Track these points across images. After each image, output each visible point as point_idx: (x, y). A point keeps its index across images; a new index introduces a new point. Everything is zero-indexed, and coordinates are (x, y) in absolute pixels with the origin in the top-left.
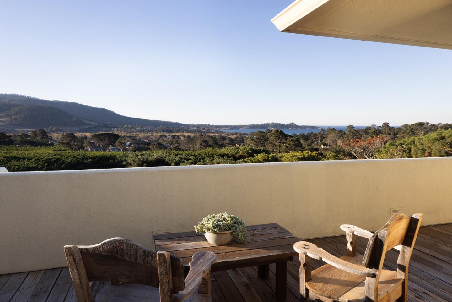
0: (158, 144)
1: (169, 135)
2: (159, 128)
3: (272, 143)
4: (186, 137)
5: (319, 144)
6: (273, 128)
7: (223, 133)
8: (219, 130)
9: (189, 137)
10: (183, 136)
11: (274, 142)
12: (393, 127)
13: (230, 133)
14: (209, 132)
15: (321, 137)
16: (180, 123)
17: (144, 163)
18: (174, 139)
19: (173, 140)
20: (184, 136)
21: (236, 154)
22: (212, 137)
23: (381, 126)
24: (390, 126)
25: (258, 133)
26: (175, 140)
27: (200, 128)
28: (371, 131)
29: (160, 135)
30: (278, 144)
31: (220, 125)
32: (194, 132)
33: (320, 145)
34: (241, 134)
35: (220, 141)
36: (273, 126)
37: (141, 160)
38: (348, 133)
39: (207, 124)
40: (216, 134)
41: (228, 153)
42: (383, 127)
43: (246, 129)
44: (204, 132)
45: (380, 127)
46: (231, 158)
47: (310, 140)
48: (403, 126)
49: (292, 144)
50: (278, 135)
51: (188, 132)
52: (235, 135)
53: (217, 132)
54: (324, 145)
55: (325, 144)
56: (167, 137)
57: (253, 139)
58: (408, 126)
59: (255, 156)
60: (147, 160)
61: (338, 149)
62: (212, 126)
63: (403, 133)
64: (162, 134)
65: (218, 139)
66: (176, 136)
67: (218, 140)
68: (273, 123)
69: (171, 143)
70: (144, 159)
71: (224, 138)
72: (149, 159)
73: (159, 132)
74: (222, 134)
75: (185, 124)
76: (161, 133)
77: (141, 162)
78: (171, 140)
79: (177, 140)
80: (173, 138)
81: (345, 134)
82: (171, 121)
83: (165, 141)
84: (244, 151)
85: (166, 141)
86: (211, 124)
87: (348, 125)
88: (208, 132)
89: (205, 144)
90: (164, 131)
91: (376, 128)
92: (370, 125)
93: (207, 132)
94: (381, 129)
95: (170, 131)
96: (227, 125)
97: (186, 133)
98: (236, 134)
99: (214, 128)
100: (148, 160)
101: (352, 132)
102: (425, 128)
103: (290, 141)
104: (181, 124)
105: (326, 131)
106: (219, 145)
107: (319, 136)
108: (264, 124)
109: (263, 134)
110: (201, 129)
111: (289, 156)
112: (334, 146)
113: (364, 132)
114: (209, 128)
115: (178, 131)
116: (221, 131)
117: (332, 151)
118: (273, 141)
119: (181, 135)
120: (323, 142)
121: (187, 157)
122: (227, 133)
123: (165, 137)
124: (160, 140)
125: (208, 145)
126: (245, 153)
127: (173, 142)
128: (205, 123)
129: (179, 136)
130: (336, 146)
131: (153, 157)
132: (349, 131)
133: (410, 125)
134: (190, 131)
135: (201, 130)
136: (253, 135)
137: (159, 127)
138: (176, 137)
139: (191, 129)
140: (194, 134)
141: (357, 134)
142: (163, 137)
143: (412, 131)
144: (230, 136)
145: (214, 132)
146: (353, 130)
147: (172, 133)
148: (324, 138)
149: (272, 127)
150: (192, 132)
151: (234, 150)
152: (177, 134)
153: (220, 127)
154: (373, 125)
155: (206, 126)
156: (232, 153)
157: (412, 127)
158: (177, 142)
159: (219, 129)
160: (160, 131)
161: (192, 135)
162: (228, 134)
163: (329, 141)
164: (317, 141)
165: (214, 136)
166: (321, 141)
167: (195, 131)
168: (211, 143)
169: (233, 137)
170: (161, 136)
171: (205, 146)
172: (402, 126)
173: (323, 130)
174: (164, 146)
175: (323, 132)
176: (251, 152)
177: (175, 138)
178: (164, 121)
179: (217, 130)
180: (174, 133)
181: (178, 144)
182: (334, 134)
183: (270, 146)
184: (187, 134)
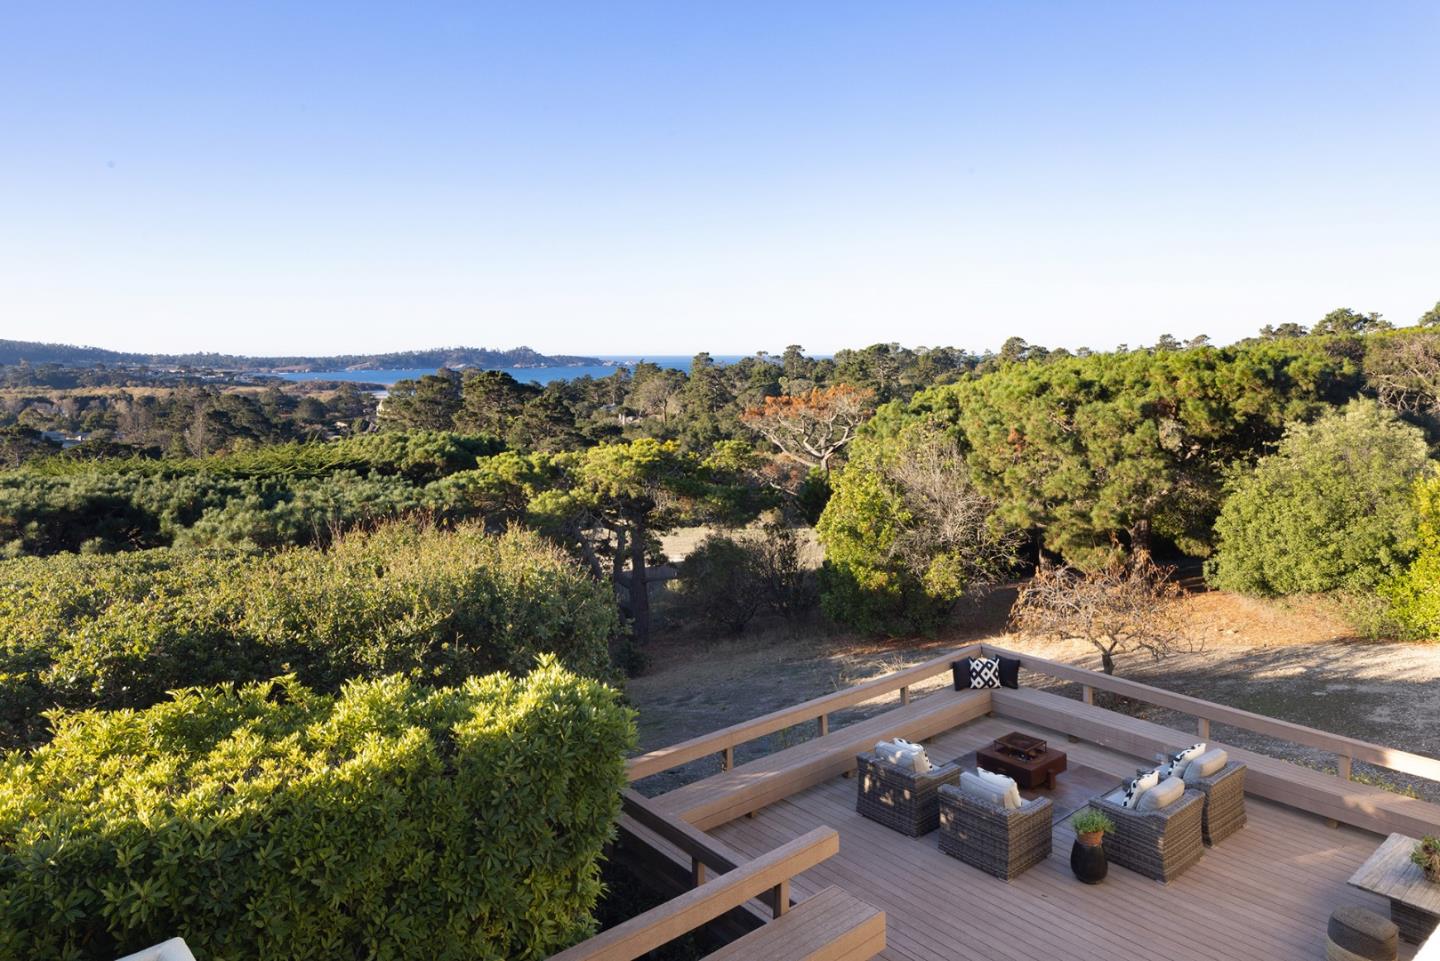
0: (19, 432)
1: (62, 398)
2: (15, 371)
3: (475, 414)
4: (137, 403)
5: (613, 412)
6: (461, 366)
7: (284, 383)
8: (268, 375)
9: (149, 401)
10: (125, 399)
11: (484, 409)
12: (811, 359)
13: (312, 382)
14: (231, 380)
15: (619, 389)
16: (106, 352)
17: (30, 521)
18: (83, 413)
19: (79, 415)
20: (130, 399)
21: (399, 458)
22: (245, 399)
23: (781, 355)
24: (803, 354)
25: (426, 381)
26: (88, 415)
27: (192, 367)
28: (755, 369)
29: (20, 396)
30: (497, 416)
31: (270, 356)
32: (168, 384)
33: (617, 416)
34: (353, 386)
35: (275, 413)
36: (462, 357)
37: (13, 506)
38: (697, 376)
39: (222, 354)
40: (259, 389)
41: (367, 456)
42: (785, 358)
43: (367, 369)
44: (212, 383)
45: (778, 357)
46: (394, 477)
47: (583, 400)
48: (839, 355)
49: (541, 414)
50: (496, 388)
51: (144, 385)
52: (332, 392)
53: (262, 381)
54: (627, 415)
55: (630, 413)
56: (52, 404)
57: (408, 404)
58: (852, 355)
59: (481, 464)
60: (39, 506)
61: (670, 425)
62: (240, 361)
63: (842, 374)
64: (29, 392)
65: (268, 405)
66: (93, 398)
67: (267, 408)
68: (462, 349)
69: (75, 427)
70: (25, 505)
71: (291, 403)
72: (53, 502)
73: (16, 386)
74: (282, 389)
75: (128, 355)
76: (26, 389)
77: (14, 516)
78: (71, 416)
79: (101, 416)
80: (81, 409)
81: (689, 379)
82: (67, 342)
83: (43, 419)
84: (427, 447)
85: (51, 420)
86: (236, 354)
87: (697, 354)
88: (226, 383)
89: (224, 426)
90: (36, 382)
91: (768, 360)
92: (753, 353)
93: (221, 381)
94: (782, 364)
95: (64, 382)
96: (298, 355)
97: (136, 386)
98: (334, 386)
99: (250, 366)
100: (49, 505)
101: (708, 374)
102: (892, 359)
103: (534, 406)
104: (113, 356)
105: (633, 371)
106: (276, 426)
107: (612, 388)
108: (432, 353)
109: (444, 385)
110: (197, 371)
111: (604, 457)
112: (658, 417)
113: (738, 374)
114: (229, 367)
115: (99, 383)
116: (277, 378)
117: (654, 431)
118: (480, 408)
119: (114, 397)
120: (625, 404)
121: (216, 481)
122: (298, 385)
123: (43, 405)
124: (20, 417)
125: (233, 428)
126: (432, 456)
127: (83, 422)
128: (212, 351)
129: (106, 399)
130: (663, 415)
131: (71, 492)
132: (700, 372)
133: (857, 350)
134: (153, 381)
135: (198, 375)
136: (409, 389)
137: (16, 367)
138: (92, 403)
139: (157, 373)
140: (168, 390)
141: (723, 380)
142: (36, 404)
143: (861, 370)
144: (312, 395)
145: (248, 381)
146: (709, 369)
147: (75, 386)
148: (627, 393)
149: (459, 360)
150: (162, 384)
151: (389, 446)
152: (99, 392)
153: (271, 363)
154: (760, 353)
155: (216, 360)
156: (384, 456)
157: (861, 358)
158: (98, 423)
159: (269, 372)
160: (20, 382)
161: (161, 393)
162: (302, 387)
163: (642, 402)
164: (604, 403)
165: (250, 394)
166: (619, 403)
167: (172, 380)
168: (243, 418)
169: (325, 397)
170: (27, 402)
171: (219, 432)
172: (837, 356)
173: (624, 370)
174: (48, 439)
175: (623, 375)
176: (453, 449)
177: (91, 409)
178: (40, 344)
179: (260, 375)
180: (84, 387)
181: (106, 430)
182: (657, 382)
183: (471, 424)
184: (138, 392)
